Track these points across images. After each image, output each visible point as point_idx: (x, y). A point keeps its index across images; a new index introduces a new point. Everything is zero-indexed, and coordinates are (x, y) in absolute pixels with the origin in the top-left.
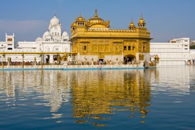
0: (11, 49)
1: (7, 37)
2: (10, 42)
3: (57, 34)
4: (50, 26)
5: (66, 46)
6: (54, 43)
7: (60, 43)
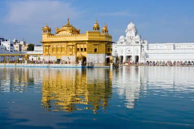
3: (132, 37)
4: (126, 32)
5: (136, 48)
6: (127, 45)
7: (132, 45)
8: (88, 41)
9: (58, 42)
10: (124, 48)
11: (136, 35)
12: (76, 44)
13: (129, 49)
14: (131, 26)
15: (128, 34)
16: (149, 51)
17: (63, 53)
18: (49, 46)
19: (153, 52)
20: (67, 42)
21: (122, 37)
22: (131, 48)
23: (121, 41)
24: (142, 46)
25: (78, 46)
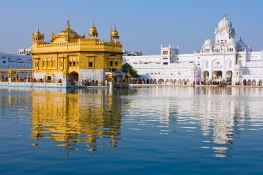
0: (166, 63)
1: (163, 49)
2: (165, 56)
3: (224, 42)
4: (215, 33)
5: (229, 59)
6: (214, 55)
7: (221, 54)
8: (80, 52)
9: (47, 53)
10: (210, 59)
11: (230, 38)
12: (68, 56)
13: (218, 61)
14: (223, 23)
15: (218, 37)
16: (249, 64)
17: (53, 68)
18: (39, 59)
19: (254, 64)
20: (58, 53)
21: (207, 42)
22: (221, 59)
23: (206, 48)
24: (237, 56)
25: (71, 59)
